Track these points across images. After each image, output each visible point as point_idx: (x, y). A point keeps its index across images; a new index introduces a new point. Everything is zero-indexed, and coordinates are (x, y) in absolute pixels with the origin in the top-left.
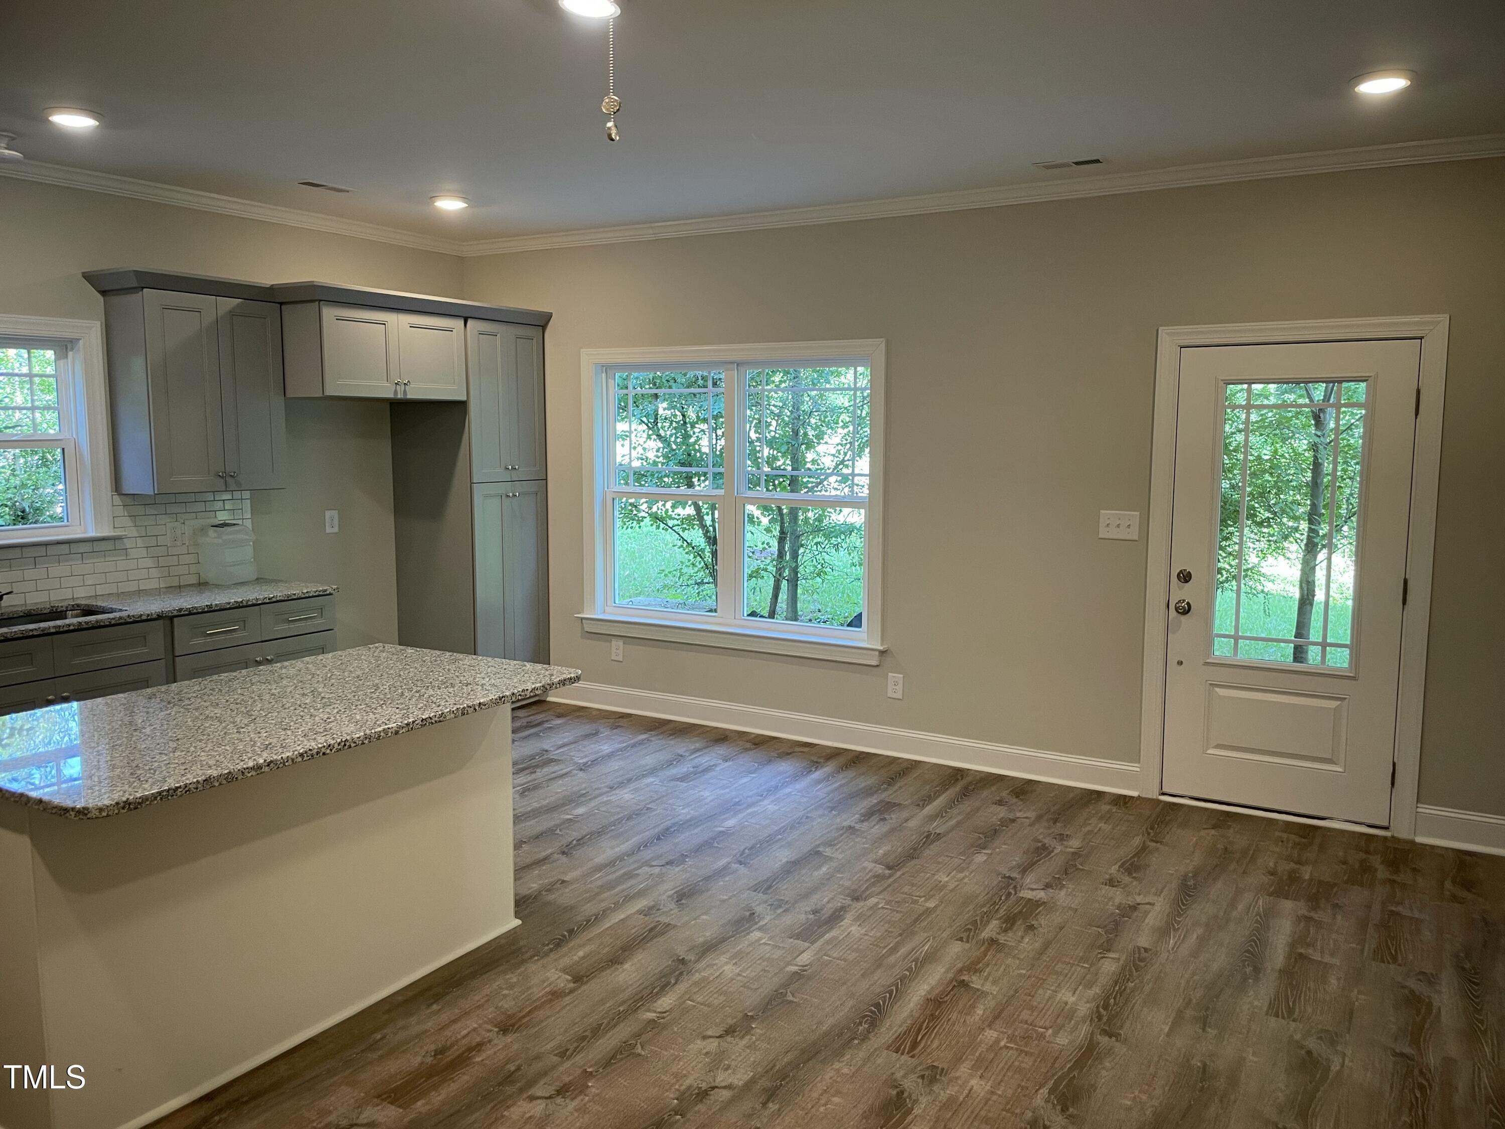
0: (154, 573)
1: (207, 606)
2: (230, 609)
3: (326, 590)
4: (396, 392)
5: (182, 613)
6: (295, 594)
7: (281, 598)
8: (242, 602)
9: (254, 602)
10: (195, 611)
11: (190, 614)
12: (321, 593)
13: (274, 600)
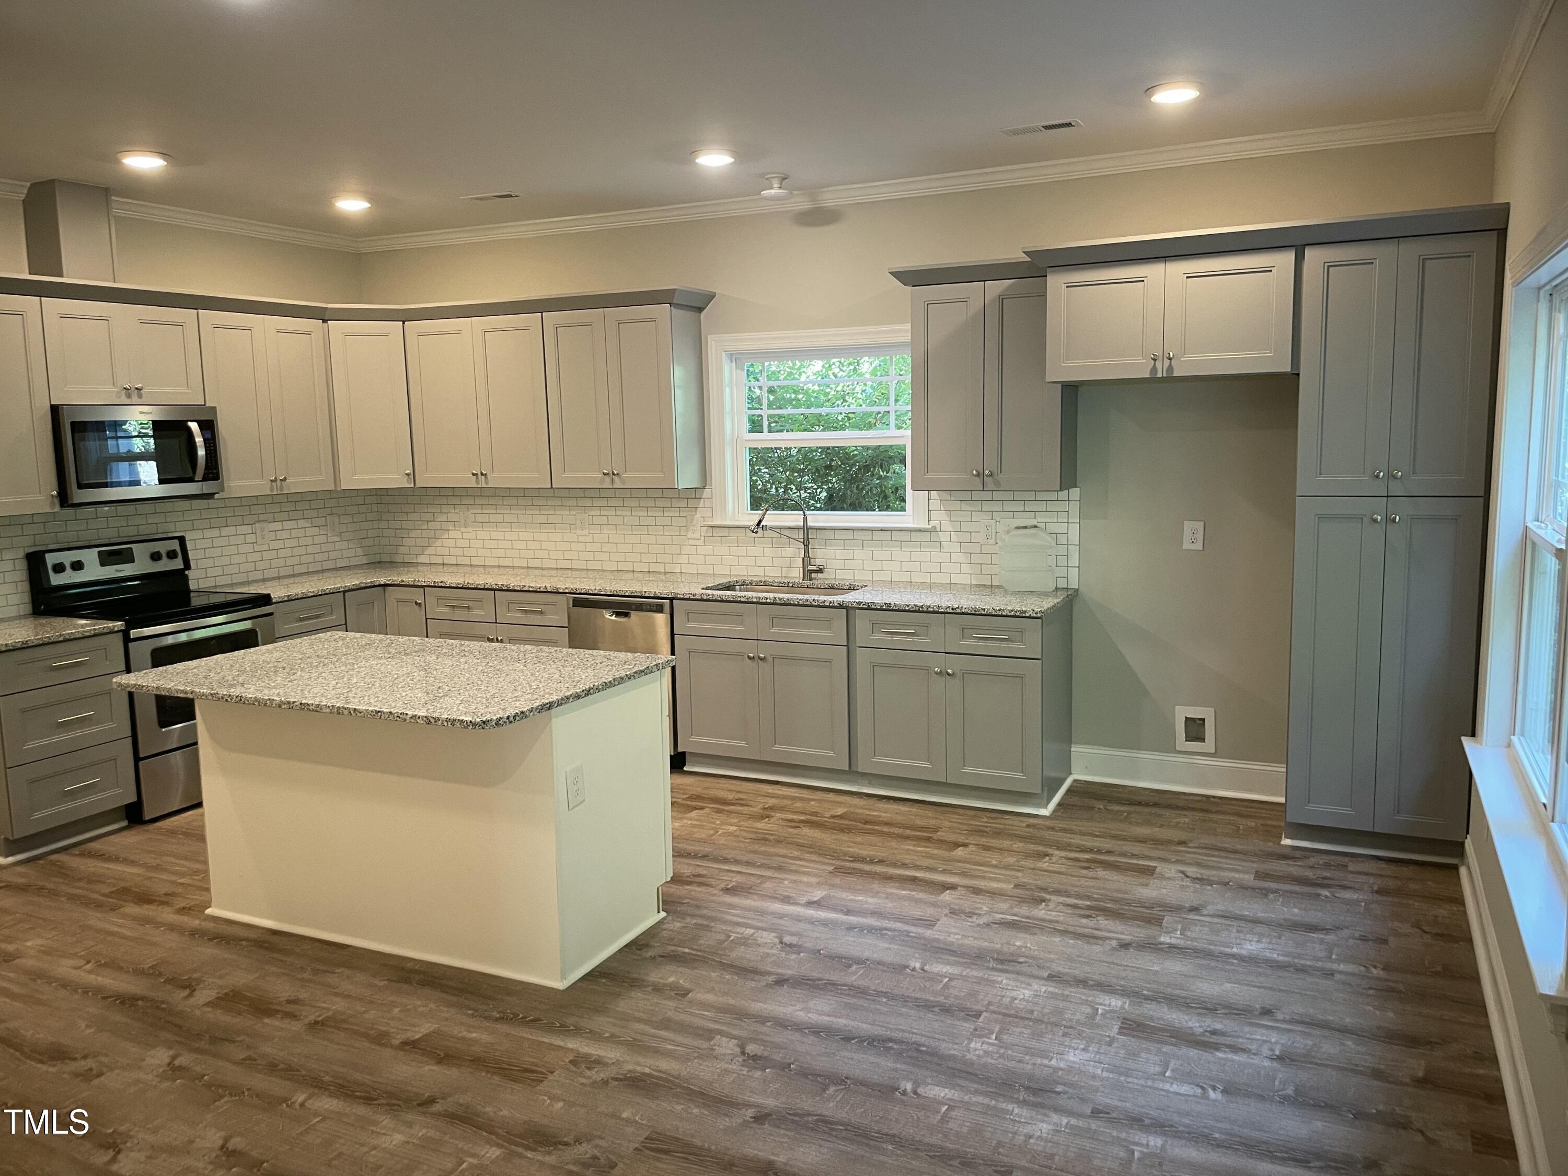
0: (966, 568)
1: (885, 604)
2: (909, 611)
3: (1025, 612)
4: (1154, 369)
5: (861, 606)
6: (984, 610)
7: (966, 610)
8: (922, 607)
9: (936, 609)
10: (873, 607)
11: (869, 609)
12: (1018, 614)
13: (958, 611)
